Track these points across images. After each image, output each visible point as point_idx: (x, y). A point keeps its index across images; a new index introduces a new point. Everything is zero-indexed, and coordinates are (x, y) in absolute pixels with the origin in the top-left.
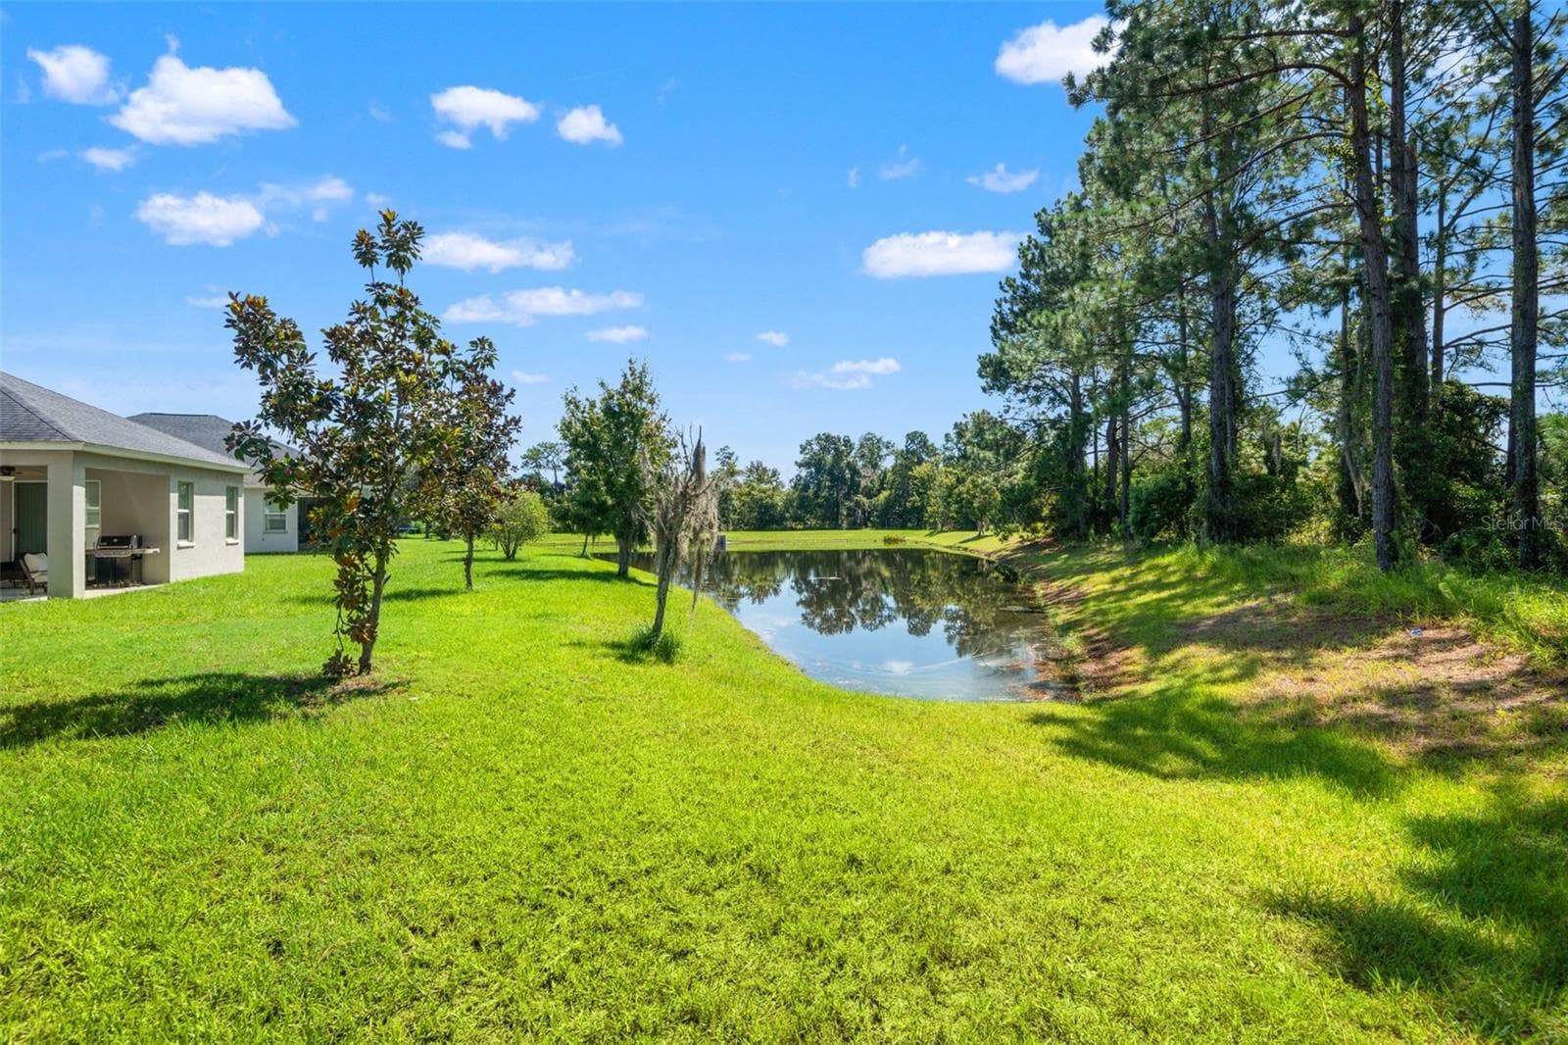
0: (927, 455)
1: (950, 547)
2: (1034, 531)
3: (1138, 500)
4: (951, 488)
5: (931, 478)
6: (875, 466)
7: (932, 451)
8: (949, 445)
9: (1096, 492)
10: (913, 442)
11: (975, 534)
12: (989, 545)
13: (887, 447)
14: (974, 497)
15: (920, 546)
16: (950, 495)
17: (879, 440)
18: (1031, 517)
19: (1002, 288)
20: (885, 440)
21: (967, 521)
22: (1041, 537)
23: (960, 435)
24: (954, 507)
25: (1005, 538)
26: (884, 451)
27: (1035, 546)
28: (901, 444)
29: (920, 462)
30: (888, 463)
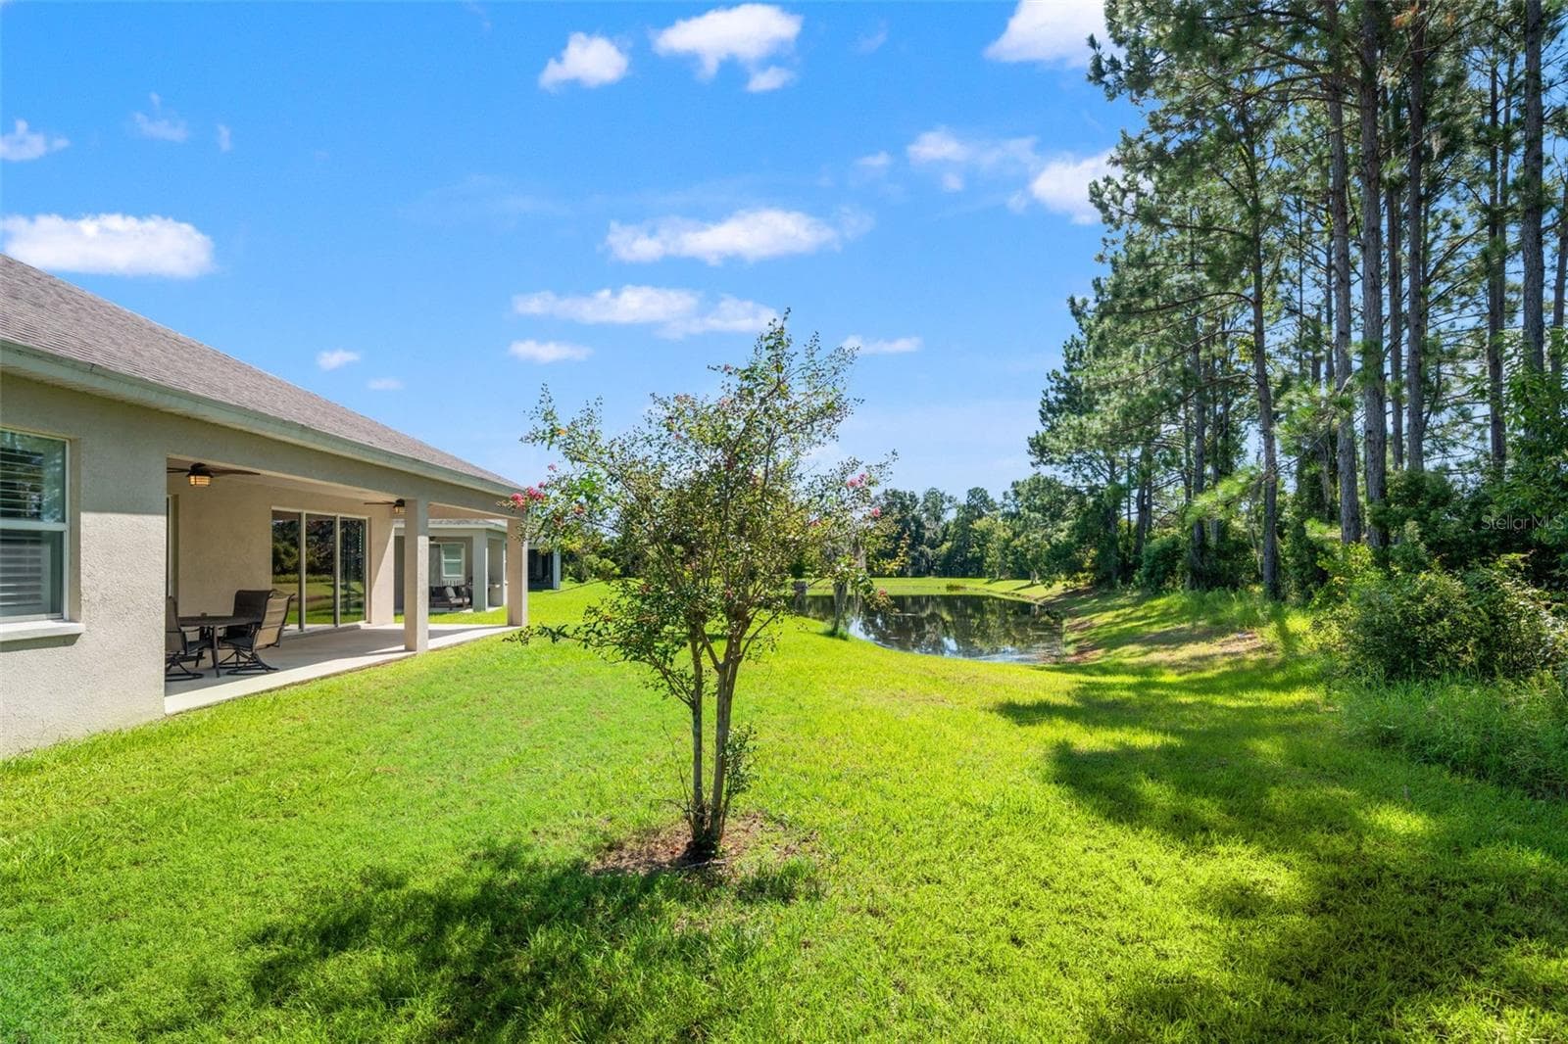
0: (987, 509)
1: (1006, 594)
2: (1076, 580)
3: (1149, 557)
4: (1007, 542)
5: (990, 532)
6: (938, 519)
7: (992, 507)
8: (1007, 502)
9: (1127, 548)
10: (974, 497)
11: (1029, 582)
12: (1037, 592)
13: (950, 501)
14: (1028, 550)
15: (979, 593)
16: (1007, 547)
17: (942, 495)
18: (1073, 569)
19: (1049, 378)
20: (947, 494)
21: (1021, 572)
22: (1081, 585)
23: (1017, 494)
24: (1011, 558)
25: (1050, 586)
26: (946, 505)
27: (1077, 592)
28: (963, 500)
29: (980, 516)
30: (950, 516)
